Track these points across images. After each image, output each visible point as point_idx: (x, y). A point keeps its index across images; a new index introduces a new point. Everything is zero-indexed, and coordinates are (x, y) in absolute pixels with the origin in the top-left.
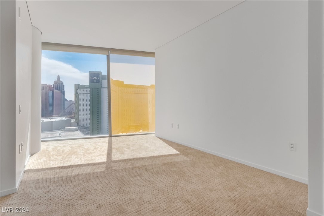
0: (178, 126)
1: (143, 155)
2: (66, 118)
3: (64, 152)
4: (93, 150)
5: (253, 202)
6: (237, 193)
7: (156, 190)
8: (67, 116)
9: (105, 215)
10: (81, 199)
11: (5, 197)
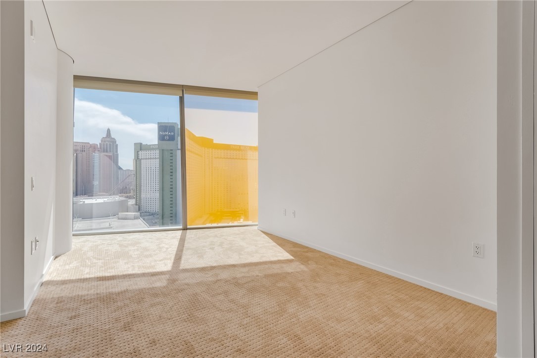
0: (294, 213)
1: (234, 260)
2: (121, 198)
3: (108, 252)
4: (154, 251)
5: (406, 341)
6: (381, 326)
7: (248, 318)
8: (122, 195)
9: (161, 356)
10: (126, 329)
11: (7, 323)
